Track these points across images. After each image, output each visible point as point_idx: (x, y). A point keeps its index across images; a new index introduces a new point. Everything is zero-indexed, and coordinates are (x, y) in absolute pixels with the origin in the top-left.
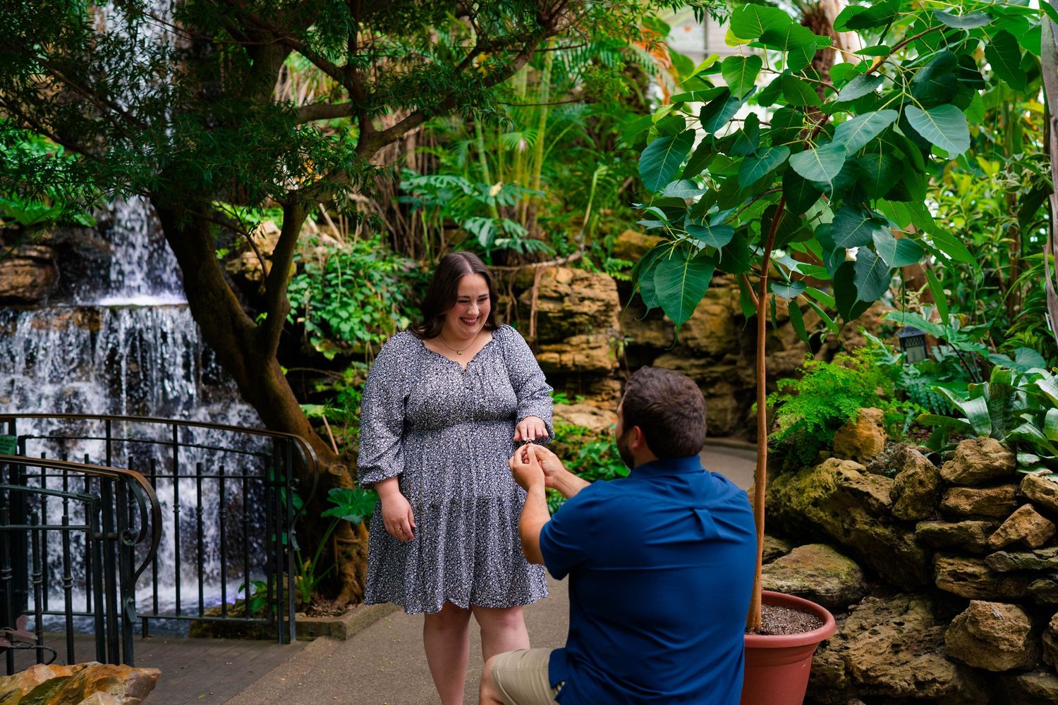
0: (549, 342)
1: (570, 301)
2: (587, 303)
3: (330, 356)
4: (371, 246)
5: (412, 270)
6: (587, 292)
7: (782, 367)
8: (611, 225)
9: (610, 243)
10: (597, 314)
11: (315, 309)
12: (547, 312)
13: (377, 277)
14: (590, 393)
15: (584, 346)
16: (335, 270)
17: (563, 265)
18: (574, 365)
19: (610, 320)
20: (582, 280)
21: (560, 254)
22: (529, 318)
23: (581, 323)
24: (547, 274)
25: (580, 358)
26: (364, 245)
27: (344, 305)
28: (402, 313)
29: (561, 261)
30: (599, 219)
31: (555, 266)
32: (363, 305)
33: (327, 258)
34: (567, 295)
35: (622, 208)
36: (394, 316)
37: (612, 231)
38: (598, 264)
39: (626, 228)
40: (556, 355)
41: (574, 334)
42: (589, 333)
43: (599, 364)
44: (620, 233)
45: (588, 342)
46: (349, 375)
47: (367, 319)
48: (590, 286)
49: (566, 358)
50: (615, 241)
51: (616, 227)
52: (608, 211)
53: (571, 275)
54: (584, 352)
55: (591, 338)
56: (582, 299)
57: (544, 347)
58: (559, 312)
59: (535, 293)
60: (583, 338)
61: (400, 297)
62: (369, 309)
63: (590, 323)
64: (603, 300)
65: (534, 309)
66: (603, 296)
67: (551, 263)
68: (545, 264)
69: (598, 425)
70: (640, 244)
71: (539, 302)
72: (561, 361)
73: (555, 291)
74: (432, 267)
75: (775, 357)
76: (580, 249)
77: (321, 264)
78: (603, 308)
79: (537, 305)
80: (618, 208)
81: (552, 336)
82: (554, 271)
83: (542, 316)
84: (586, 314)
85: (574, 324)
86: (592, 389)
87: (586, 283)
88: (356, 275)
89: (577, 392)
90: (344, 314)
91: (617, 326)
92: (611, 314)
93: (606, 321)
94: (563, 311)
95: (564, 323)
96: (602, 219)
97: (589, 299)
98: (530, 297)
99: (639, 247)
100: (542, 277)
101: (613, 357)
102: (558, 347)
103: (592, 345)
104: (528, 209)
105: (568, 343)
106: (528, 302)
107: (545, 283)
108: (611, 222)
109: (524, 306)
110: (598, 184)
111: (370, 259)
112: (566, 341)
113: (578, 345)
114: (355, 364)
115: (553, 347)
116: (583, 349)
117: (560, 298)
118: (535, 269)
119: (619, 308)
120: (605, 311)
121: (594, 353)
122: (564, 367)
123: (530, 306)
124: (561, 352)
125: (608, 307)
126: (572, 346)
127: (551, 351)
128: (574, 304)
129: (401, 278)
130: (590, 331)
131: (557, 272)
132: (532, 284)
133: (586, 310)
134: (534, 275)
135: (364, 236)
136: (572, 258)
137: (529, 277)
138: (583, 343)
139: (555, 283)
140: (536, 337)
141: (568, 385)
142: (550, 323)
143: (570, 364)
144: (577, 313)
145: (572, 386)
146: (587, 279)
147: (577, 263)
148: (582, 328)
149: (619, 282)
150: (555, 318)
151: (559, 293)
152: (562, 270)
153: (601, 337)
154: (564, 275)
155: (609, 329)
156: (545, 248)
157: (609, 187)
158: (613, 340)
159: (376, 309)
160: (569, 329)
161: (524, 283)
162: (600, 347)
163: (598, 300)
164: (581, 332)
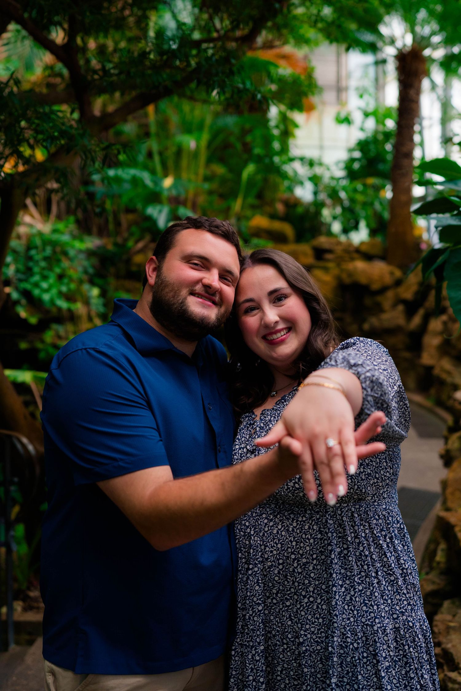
3: (33, 320)
4: (67, 227)
5: (99, 248)
11: (21, 280)
13: (72, 253)
16: (36, 247)
26: (61, 226)
27: (45, 278)
28: (92, 283)
32: (61, 277)
33: (30, 238)
36: (86, 287)
46: (49, 336)
47: (64, 289)
61: (91, 270)
62: (66, 280)
74: (116, 244)
77: (24, 241)
88: (54, 252)
90: (44, 285)
111: (65, 238)
114: (55, 326)
129: (90, 254)
135: (59, 217)
159: (71, 280)
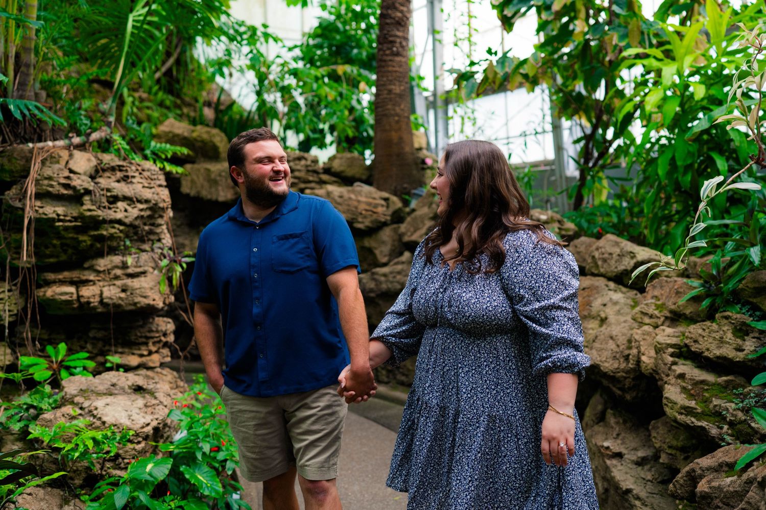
0: (58, 268)
1: (93, 202)
2: (120, 204)
6: (121, 189)
7: (384, 286)
8: (149, 112)
9: (147, 133)
10: (137, 223)
12: (53, 220)
14: (129, 344)
15: (119, 272)
17: (82, 147)
18: (101, 302)
19: (158, 230)
20: (113, 169)
21: (74, 129)
22: (21, 231)
23: (112, 237)
24: (52, 159)
25: (111, 292)
29: (77, 140)
30: (133, 103)
31: (68, 148)
34: (88, 192)
35: (161, 95)
37: (149, 119)
38: (137, 146)
39: (167, 118)
40: (72, 289)
41: (101, 255)
42: (126, 251)
43: (144, 301)
44: (161, 122)
45: (124, 266)
48: (126, 179)
49: (87, 292)
50: (154, 131)
51: (155, 114)
52: (145, 95)
53: (94, 162)
54: (118, 283)
55: (130, 260)
56: (114, 200)
57: (51, 276)
58: (75, 219)
59: (31, 189)
60: (117, 259)
63: (127, 236)
64: (147, 201)
65: (29, 214)
66: (147, 194)
67: (60, 143)
68: (50, 143)
69: (148, 419)
70: (186, 134)
71: (38, 203)
72: (79, 297)
73: (66, 186)
75: (373, 274)
76: (108, 124)
78: (148, 213)
79: (33, 209)
80: (156, 94)
81: (63, 257)
82: (65, 154)
83: (44, 227)
84: (119, 222)
85: (101, 239)
86: (133, 338)
87: (119, 175)
89: (106, 341)
91: (167, 240)
92: (160, 221)
93: (151, 232)
94: (81, 217)
95: (81, 238)
96: (137, 103)
97: (125, 198)
98: (23, 196)
99: (185, 138)
100: (43, 162)
101: (165, 288)
102: (75, 275)
103: (130, 271)
104: (17, 56)
105: (92, 268)
106: (18, 204)
107: (48, 172)
108: (148, 108)
109: (12, 209)
110: (132, 33)
112: (86, 265)
113: (109, 271)
115: (66, 274)
116: (117, 278)
117: (76, 197)
118: (31, 151)
119: (170, 213)
120: (149, 217)
121: (135, 283)
122: (84, 306)
123: (23, 210)
124: (79, 284)
125: (155, 210)
126: (98, 272)
127: (62, 282)
128: (99, 208)
130: (126, 248)
131: (71, 156)
132: (25, 173)
133: (120, 215)
134: (29, 160)
136: (95, 136)
137: (19, 164)
138: (117, 267)
139: (67, 173)
140: (33, 260)
141: (91, 334)
142: (58, 235)
143: (95, 301)
144: (104, 221)
145: (100, 335)
146: (120, 168)
147: (105, 145)
148: (115, 244)
149: (168, 176)
150: (66, 229)
151: (74, 188)
152: (77, 154)
153: (144, 256)
154: (83, 162)
155: (157, 245)
156: (49, 118)
157: (150, 41)
158: (165, 262)
160: (92, 245)
161: (11, 172)
162: (144, 273)
163: (139, 201)
164: (113, 251)
